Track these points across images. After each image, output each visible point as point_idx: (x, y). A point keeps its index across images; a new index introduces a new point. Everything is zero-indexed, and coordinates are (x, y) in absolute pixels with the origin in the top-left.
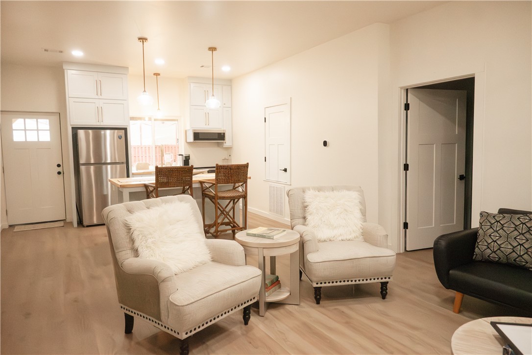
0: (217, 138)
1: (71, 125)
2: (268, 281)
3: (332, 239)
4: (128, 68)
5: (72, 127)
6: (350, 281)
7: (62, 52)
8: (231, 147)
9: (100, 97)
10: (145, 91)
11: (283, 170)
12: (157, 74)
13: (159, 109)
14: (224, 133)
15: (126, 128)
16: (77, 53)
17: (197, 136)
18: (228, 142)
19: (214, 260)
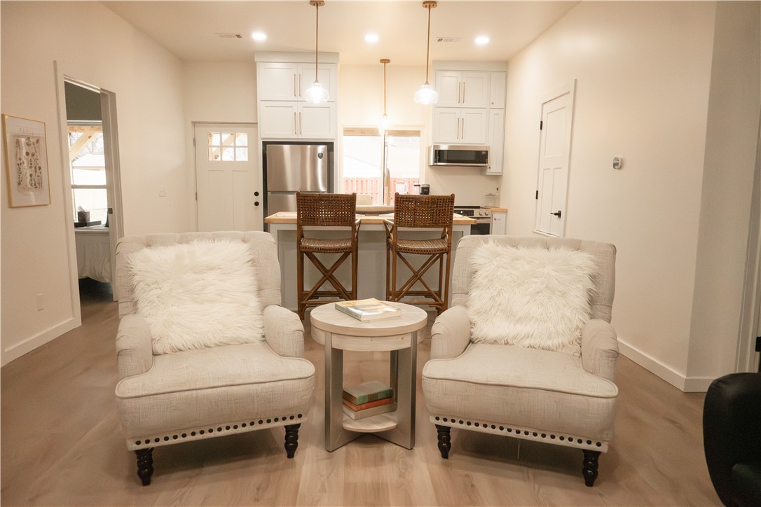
0: (474, 159)
1: (262, 138)
2: (363, 394)
3: (510, 342)
4: (338, 53)
5: (263, 142)
6: (505, 430)
7: (239, 36)
8: (501, 176)
9: (299, 99)
10: (317, 81)
11: (556, 214)
12: (385, 61)
13: (385, 114)
14: (487, 152)
15: (332, 143)
16: (259, 37)
17: (440, 156)
18: (493, 165)
19: (264, 339)
